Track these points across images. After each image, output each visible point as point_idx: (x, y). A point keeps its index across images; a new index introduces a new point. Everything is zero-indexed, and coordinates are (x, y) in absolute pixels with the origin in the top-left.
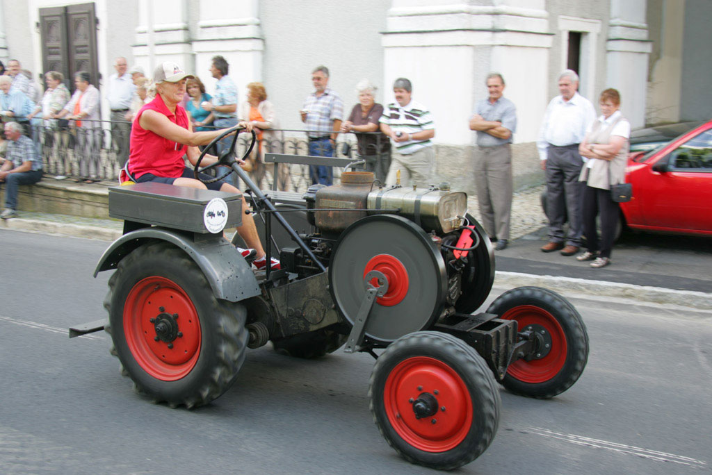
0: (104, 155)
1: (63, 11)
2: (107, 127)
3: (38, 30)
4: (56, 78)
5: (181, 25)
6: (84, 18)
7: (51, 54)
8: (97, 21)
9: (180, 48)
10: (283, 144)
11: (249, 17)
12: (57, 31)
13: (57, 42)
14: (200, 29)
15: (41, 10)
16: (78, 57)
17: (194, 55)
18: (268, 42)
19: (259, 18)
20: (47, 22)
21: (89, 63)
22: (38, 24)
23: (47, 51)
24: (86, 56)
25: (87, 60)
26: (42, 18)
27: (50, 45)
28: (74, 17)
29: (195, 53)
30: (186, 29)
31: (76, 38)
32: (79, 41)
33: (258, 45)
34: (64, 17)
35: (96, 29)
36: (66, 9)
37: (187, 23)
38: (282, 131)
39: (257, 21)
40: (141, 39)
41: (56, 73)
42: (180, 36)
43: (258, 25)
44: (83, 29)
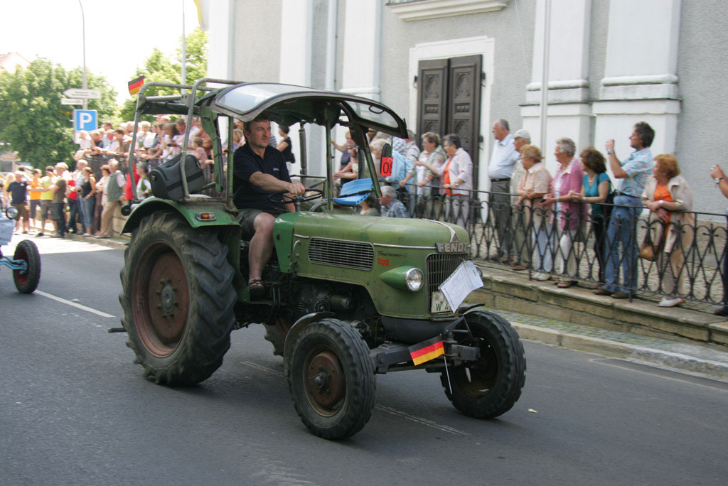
0: (479, 230)
1: (446, 64)
2: (483, 198)
3: (416, 85)
4: (431, 140)
5: (580, 82)
6: (469, 73)
7: (427, 112)
8: (482, 76)
9: (576, 110)
10: (695, 230)
11: (664, 74)
12: (437, 87)
13: (435, 99)
14: (602, 88)
15: (421, 63)
16: (457, 116)
17: (593, 119)
18: (686, 104)
19: (677, 75)
20: (426, 76)
21: (470, 124)
22: (416, 79)
23: (423, 108)
24: (468, 115)
25: (467, 120)
26: (422, 72)
27: (426, 102)
28: (456, 71)
29: (595, 115)
30: (586, 87)
31: (457, 95)
32: (460, 98)
33: (674, 107)
34: (446, 71)
35: (481, 85)
36: (449, 61)
37: (587, 79)
38: (696, 213)
39: (675, 78)
40: (531, 97)
41: (432, 134)
42: (577, 95)
43: (676, 83)
44: (466, 85)
